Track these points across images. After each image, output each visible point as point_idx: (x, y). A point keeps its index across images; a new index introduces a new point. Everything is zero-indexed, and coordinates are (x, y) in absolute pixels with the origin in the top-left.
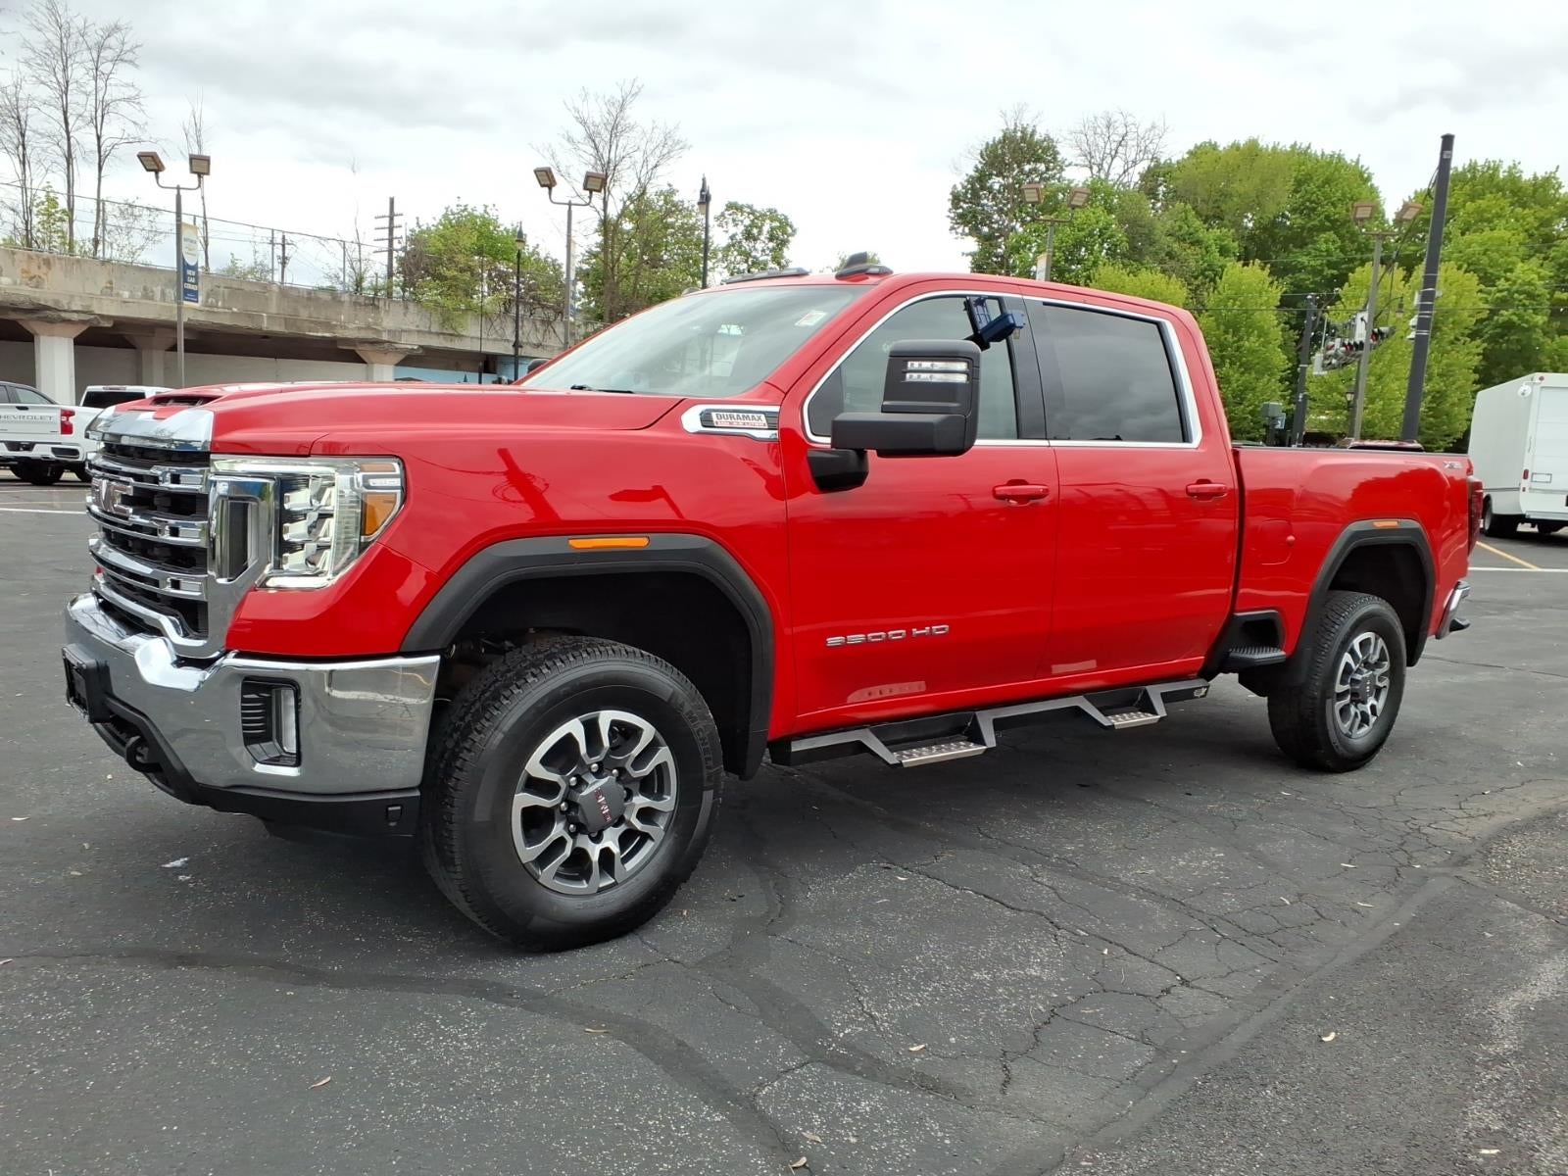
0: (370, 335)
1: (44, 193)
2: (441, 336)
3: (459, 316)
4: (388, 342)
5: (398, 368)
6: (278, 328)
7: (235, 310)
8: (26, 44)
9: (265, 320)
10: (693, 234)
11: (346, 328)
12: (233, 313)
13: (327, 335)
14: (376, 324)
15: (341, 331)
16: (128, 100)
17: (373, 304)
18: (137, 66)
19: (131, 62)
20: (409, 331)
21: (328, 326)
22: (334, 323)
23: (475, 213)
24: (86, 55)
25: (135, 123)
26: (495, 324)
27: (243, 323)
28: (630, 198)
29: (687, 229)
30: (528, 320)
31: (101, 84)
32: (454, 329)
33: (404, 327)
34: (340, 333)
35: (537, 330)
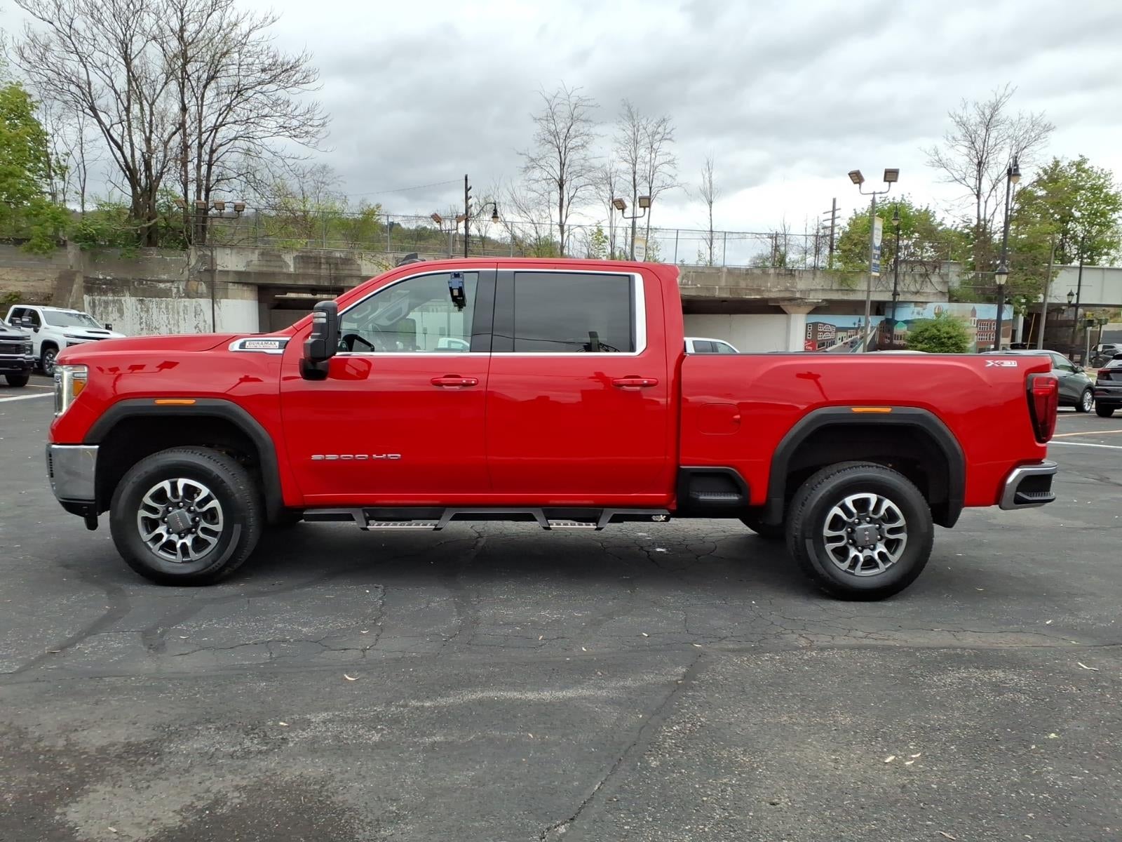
0: (787, 295)
1: (596, 227)
2: (840, 292)
3: (852, 276)
4: (801, 298)
5: (809, 315)
6: (725, 295)
7: (699, 285)
8: (616, 140)
9: (717, 290)
10: (1101, 192)
11: (770, 291)
12: (698, 287)
13: (758, 297)
14: (793, 287)
15: (767, 294)
16: (668, 162)
17: (791, 274)
18: (673, 141)
19: (670, 139)
20: (816, 290)
21: (759, 291)
22: (763, 288)
23: (896, 201)
24: (647, 140)
25: (670, 176)
26: (882, 280)
27: (704, 294)
28: (1045, 172)
29: (1096, 189)
30: (909, 275)
31: (653, 155)
32: (848, 286)
33: (813, 287)
34: (766, 295)
35: (915, 281)
